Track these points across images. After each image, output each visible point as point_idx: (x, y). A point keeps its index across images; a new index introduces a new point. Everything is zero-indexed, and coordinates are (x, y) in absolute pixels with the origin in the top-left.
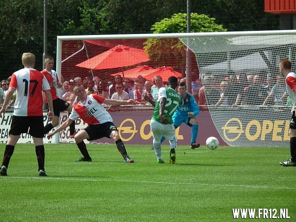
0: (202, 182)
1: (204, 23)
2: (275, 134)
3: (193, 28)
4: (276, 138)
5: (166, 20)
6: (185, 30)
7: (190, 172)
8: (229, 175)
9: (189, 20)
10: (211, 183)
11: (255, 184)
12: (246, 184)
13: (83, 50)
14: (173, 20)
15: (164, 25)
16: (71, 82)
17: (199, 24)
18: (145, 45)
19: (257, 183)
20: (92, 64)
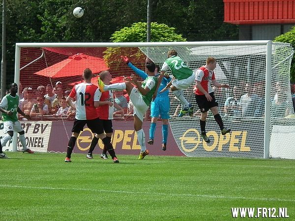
0: (159, 191)
1: (164, 33)
2: (232, 145)
3: (152, 38)
4: (232, 148)
5: (125, 29)
6: (144, 40)
7: (148, 182)
8: (186, 185)
9: (150, 29)
10: (168, 192)
11: (212, 194)
12: (203, 193)
13: (42, 57)
14: (133, 30)
15: (123, 34)
16: (30, 90)
17: (159, 34)
18: (105, 54)
19: (214, 193)
20: (51, 72)
